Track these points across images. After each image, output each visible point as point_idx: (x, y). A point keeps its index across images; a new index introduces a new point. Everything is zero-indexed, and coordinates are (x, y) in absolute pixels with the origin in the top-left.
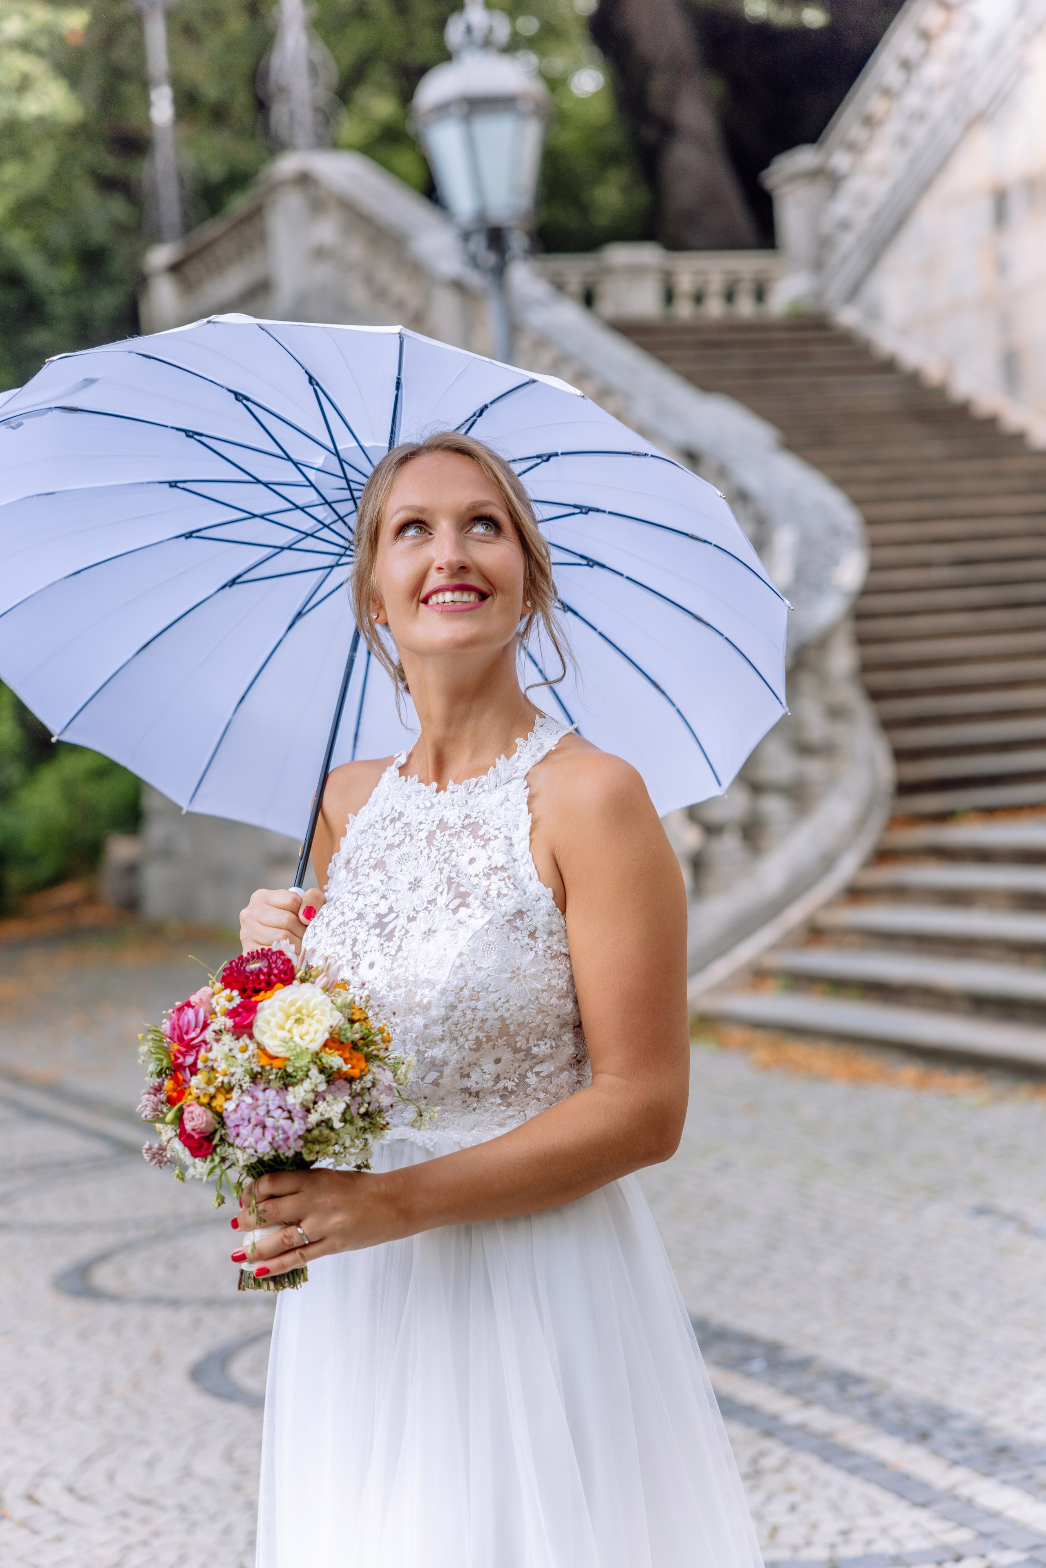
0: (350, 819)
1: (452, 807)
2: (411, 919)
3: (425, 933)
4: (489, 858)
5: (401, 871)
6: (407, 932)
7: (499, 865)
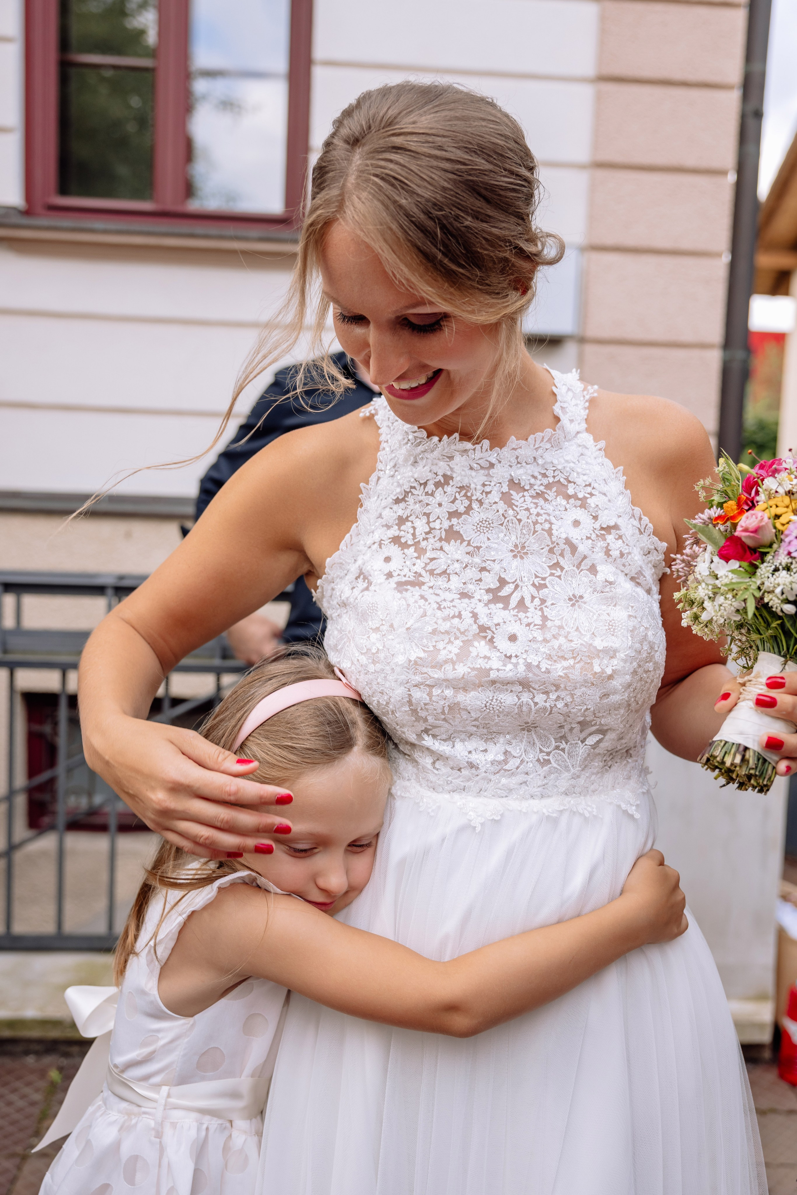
0: (363, 489)
1: (519, 465)
2: (540, 587)
3: (570, 599)
4: (595, 518)
5: (489, 539)
6: (543, 601)
7: (612, 524)
